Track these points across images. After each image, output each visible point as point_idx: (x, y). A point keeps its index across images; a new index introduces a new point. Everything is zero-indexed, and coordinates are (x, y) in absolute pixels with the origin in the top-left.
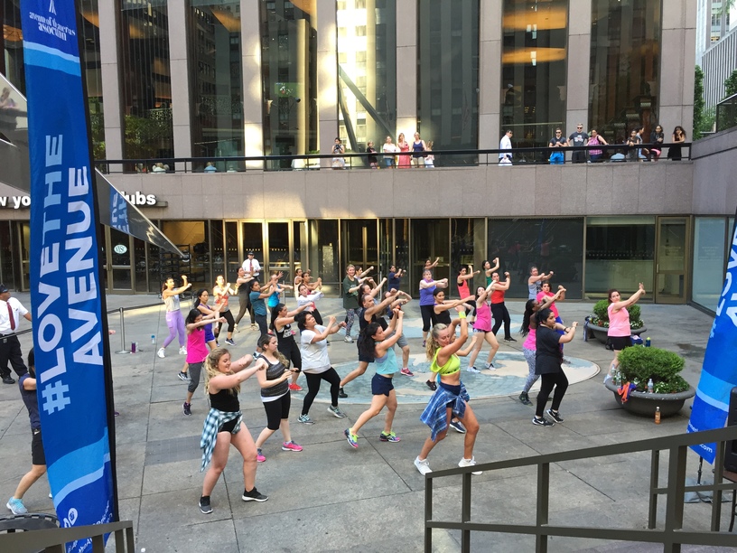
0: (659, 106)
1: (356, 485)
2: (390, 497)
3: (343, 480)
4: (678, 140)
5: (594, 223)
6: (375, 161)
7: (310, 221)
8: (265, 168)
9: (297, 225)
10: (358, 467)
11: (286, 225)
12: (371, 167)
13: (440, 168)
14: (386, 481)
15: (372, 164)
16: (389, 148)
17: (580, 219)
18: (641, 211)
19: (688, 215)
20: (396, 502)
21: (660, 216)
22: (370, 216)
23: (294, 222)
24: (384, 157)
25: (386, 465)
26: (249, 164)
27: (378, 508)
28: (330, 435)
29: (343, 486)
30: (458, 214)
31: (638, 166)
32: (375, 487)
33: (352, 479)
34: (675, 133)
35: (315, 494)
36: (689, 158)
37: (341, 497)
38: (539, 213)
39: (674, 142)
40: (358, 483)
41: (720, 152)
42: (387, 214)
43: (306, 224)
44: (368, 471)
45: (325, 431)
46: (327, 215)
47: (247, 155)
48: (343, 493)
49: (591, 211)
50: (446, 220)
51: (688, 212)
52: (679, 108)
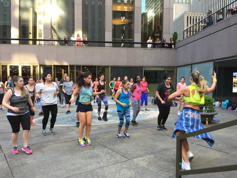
0: (163, 33)
1: (96, 160)
2: (120, 164)
3: (86, 158)
4: (172, 42)
5: (146, 69)
6: (67, 44)
7: (40, 66)
8: (20, 43)
9: (34, 67)
10: (92, 151)
11: (30, 67)
12: (65, 45)
13: (93, 47)
14: (112, 156)
15: (66, 45)
16: (72, 39)
17: (141, 68)
18: (161, 65)
19: (175, 67)
20: (124, 166)
21: (167, 67)
22: (66, 64)
23: (33, 66)
24: (71, 42)
25: (107, 149)
26: (12, 42)
27: (116, 170)
28: (69, 138)
29: (88, 161)
30: (100, 64)
31: (160, 50)
32: (107, 160)
33: (92, 157)
34: (170, 40)
35: (73, 167)
36: (175, 48)
37: (90, 167)
38: (128, 65)
39: (170, 43)
40: (96, 159)
41: (188, 44)
42: (73, 63)
43: (39, 67)
44: (99, 152)
45: (65, 137)
46: (48, 63)
47: (11, 38)
48: (90, 164)
49: (145, 65)
50: (95, 67)
51: (175, 66)
52: (169, 34)
